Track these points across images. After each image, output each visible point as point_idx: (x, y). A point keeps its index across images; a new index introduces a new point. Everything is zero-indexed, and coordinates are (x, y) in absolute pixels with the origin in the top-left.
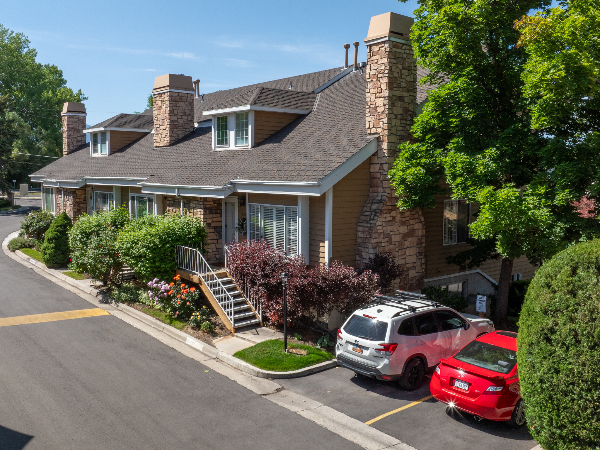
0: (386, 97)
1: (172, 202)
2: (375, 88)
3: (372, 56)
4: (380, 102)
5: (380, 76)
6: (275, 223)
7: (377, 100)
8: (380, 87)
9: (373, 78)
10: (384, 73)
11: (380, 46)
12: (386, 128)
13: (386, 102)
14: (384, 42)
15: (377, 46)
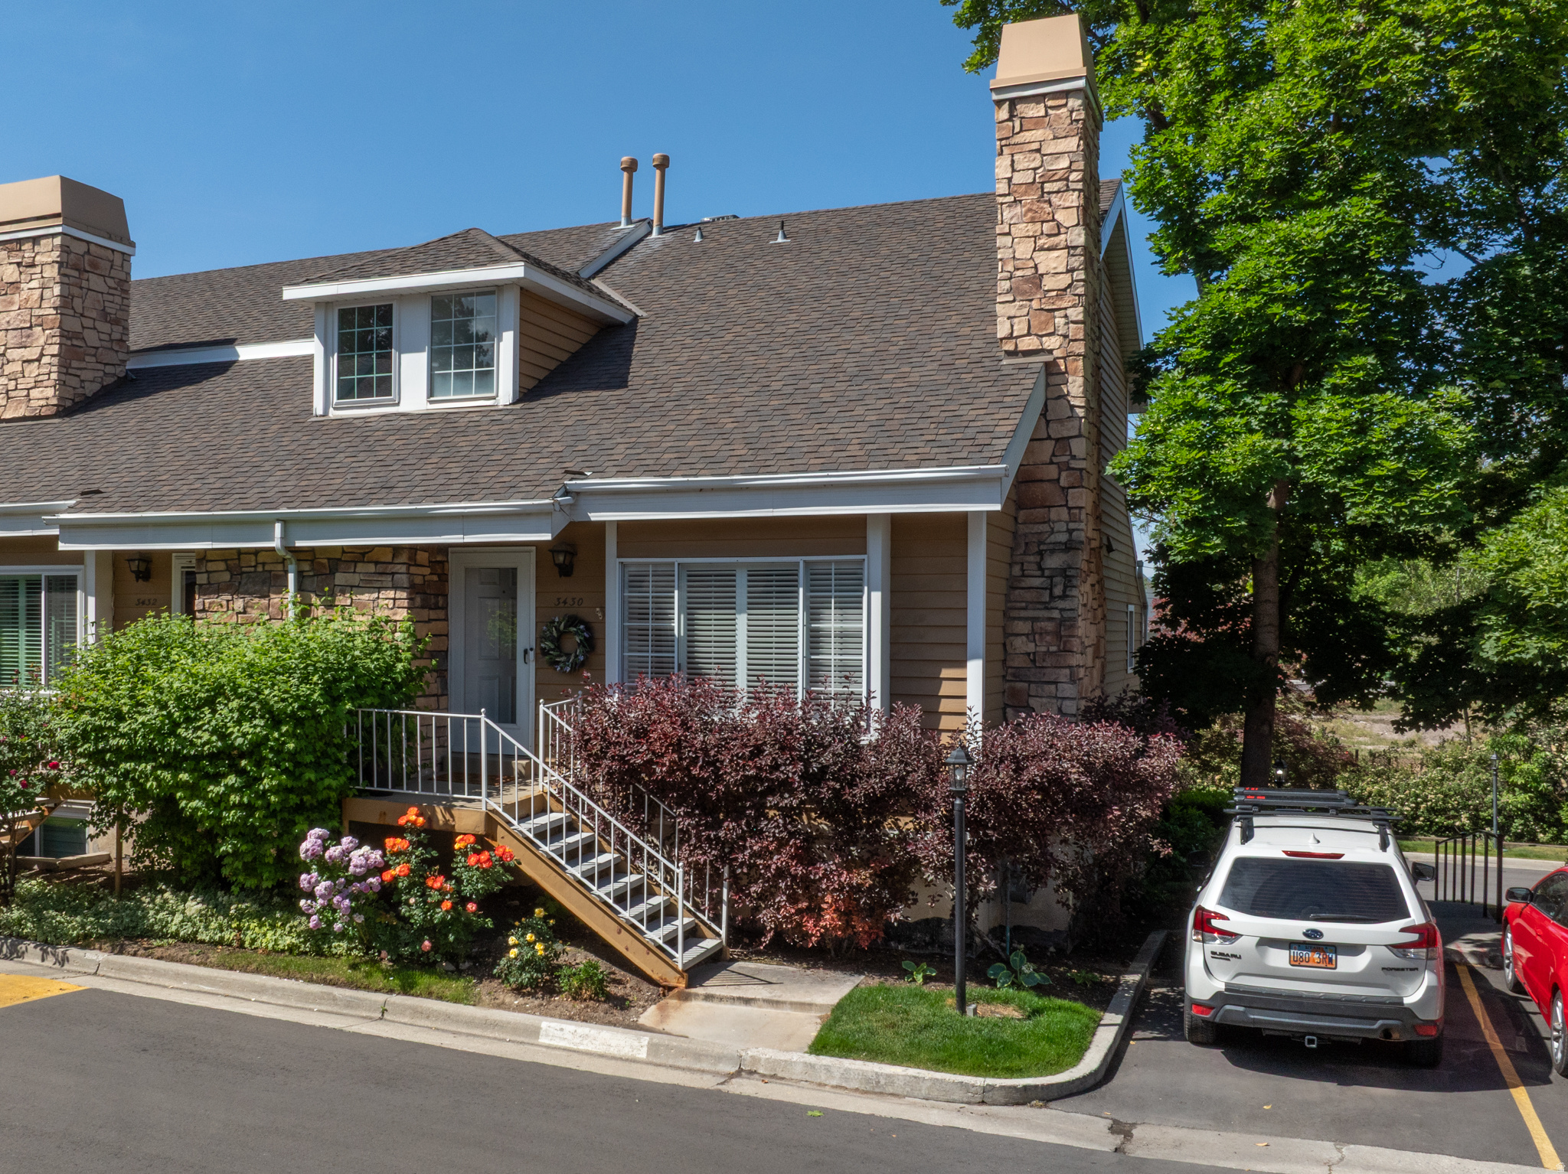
0: (1075, 248)
1: (227, 576)
2: (1033, 221)
3: (1017, 129)
4: (1052, 262)
5: (1048, 187)
6: (742, 621)
7: (1040, 257)
8: (1053, 220)
9: (1026, 193)
10: (1067, 179)
11: (1050, 103)
12: (1081, 336)
13: (1077, 262)
14: (1066, 94)
15: (1038, 103)
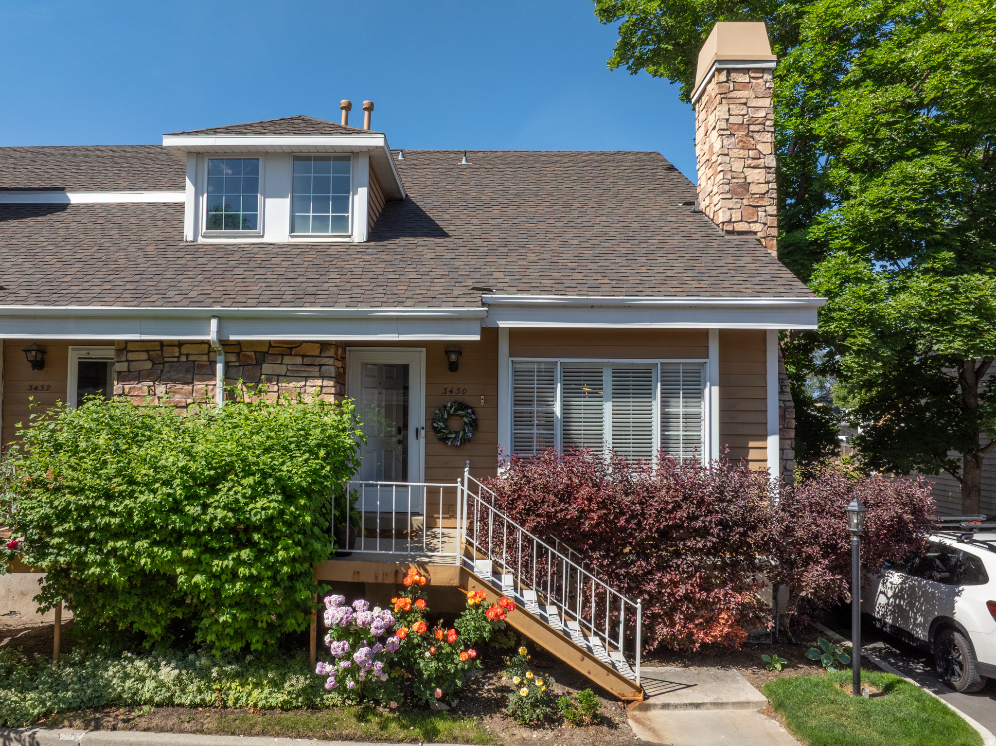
0: (770, 168)
2: (743, 148)
3: (732, 89)
4: (756, 176)
5: (752, 128)
7: (748, 172)
8: (756, 149)
9: (738, 130)
10: (764, 124)
11: (752, 75)
12: (775, 224)
13: (772, 177)
14: (763, 70)
15: (745, 74)
